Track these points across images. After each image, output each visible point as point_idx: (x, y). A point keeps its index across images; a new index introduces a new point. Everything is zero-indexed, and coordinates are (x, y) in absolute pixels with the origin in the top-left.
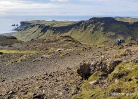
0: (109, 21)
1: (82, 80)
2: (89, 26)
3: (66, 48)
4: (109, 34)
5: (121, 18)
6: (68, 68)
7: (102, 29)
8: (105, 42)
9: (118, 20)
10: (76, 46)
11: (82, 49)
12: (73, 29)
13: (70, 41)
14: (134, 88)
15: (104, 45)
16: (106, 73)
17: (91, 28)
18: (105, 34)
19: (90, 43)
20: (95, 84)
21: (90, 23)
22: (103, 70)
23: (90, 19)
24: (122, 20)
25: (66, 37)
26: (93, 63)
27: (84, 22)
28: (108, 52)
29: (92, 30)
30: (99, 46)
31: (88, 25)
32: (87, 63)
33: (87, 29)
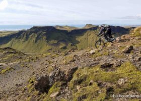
0: (50, 30)
1: (39, 94)
2: (31, 36)
3: (7, 61)
4: (52, 42)
5: (61, 27)
6: (17, 85)
7: (45, 37)
8: (49, 51)
9: (58, 28)
10: (21, 58)
11: (28, 60)
12: (13, 39)
13: (12, 53)
14: (97, 92)
15: (49, 54)
16: (65, 82)
17: (33, 37)
18: (48, 42)
19: (34, 52)
20: (58, 95)
21: (31, 32)
22: (62, 79)
23: (31, 29)
24: (62, 29)
25: (6, 49)
26: (50, 75)
27: (25, 31)
28: (56, 60)
29: (34, 39)
30: (45, 55)
31: (30, 34)
32: (44, 75)
33: (30, 38)
